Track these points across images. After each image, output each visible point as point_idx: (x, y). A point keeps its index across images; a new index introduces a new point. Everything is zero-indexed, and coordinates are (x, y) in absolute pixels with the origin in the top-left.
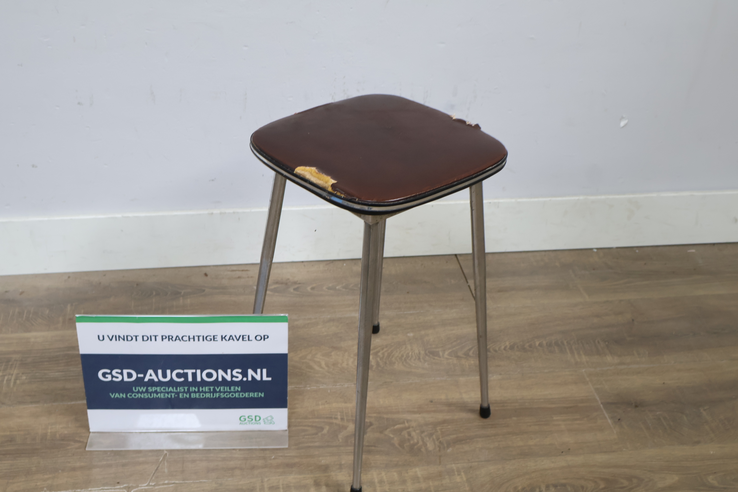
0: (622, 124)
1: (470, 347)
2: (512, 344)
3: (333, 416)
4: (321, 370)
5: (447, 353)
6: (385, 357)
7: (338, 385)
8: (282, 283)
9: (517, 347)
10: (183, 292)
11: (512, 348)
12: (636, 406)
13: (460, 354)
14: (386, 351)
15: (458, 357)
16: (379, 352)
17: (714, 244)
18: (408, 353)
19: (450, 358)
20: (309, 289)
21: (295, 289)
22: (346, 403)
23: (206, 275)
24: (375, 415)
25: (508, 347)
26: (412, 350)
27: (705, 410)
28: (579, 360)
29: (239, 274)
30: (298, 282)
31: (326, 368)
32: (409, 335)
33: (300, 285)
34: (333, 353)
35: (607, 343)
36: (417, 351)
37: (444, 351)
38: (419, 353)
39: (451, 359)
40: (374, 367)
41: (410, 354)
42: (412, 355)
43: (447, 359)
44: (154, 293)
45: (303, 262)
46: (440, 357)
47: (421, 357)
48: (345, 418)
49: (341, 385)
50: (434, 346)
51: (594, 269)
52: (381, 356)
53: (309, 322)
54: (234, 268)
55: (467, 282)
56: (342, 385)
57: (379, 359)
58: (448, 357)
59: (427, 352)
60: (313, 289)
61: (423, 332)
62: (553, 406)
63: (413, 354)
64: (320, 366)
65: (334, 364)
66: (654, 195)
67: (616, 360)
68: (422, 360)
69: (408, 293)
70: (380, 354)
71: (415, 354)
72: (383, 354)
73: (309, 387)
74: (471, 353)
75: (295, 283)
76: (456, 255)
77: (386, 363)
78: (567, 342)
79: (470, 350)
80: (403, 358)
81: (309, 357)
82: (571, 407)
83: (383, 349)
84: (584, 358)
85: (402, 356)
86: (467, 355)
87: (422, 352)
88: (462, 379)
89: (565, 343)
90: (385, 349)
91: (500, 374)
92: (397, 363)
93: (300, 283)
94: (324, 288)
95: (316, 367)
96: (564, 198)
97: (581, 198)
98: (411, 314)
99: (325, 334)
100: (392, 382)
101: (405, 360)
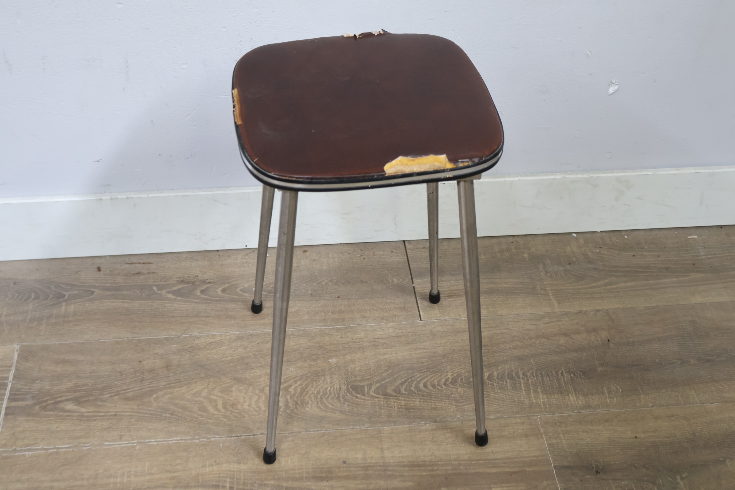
0: (611, 90)
1: (403, 380)
2: (455, 375)
3: (221, 484)
4: (216, 413)
5: (373, 389)
6: (297, 395)
7: (233, 437)
8: (188, 283)
9: (461, 379)
10: (67, 294)
11: (454, 382)
12: (597, 472)
13: (389, 390)
14: (300, 385)
15: (386, 395)
16: (290, 386)
17: (721, 227)
18: (326, 389)
19: (377, 396)
20: (219, 291)
21: (202, 292)
22: (239, 463)
23: (99, 269)
24: (272, 482)
25: (450, 380)
26: (331, 383)
27: (682, 479)
28: (534, 401)
29: (139, 267)
30: (208, 281)
31: (223, 410)
32: (330, 361)
33: (209, 285)
34: (233, 389)
35: (572, 375)
36: (337, 386)
37: (370, 386)
38: (340, 388)
39: (377, 398)
40: (282, 410)
41: (329, 388)
42: (330, 391)
43: (372, 396)
44: (33, 297)
45: (218, 251)
46: (364, 395)
47: (341, 395)
48: (235, 486)
49: (237, 436)
50: (359, 378)
51: (570, 264)
52: (293, 392)
53: (212, 340)
54: (134, 260)
55: (413, 283)
56: (239, 436)
57: (288, 397)
58: (374, 394)
59: (350, 387)
60: (224, 291)
61: (348, 357)
62: (494, 470)
63: (332, 389)
64: (216, 407)
65: (233, 405)
66: (650, 172)
67: (581, 401)
68: (341, 399)
69: (338, 297)
70: (291, 390)
71: (334, 389)
72: (295, 389)
73: (197, 439)
74: (403, 390)
75: (204, 282)
76: (404, 241)
77: (297, 403)
78: (523, 374)
79: (402, 384)
80: (319, 396)
81: (204, 394)
82: (515, 473)
83: (296, 382)
84: (542, 398)
85: (319, 392)
86: (397, 391)
87: (344, 387)
88: (387, 429)
89: (521, 375)
90: (299, 383)
91: (435, 421)
92: (310, 402)
93: (209, 283)
94: (238, 290)
95: (211, 409)
96: (537, 178)
97: (558, 177)
98: (338, 330)
99: (229, 358)
100: (300, 432)
101: (321, 398)
